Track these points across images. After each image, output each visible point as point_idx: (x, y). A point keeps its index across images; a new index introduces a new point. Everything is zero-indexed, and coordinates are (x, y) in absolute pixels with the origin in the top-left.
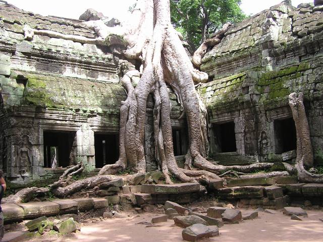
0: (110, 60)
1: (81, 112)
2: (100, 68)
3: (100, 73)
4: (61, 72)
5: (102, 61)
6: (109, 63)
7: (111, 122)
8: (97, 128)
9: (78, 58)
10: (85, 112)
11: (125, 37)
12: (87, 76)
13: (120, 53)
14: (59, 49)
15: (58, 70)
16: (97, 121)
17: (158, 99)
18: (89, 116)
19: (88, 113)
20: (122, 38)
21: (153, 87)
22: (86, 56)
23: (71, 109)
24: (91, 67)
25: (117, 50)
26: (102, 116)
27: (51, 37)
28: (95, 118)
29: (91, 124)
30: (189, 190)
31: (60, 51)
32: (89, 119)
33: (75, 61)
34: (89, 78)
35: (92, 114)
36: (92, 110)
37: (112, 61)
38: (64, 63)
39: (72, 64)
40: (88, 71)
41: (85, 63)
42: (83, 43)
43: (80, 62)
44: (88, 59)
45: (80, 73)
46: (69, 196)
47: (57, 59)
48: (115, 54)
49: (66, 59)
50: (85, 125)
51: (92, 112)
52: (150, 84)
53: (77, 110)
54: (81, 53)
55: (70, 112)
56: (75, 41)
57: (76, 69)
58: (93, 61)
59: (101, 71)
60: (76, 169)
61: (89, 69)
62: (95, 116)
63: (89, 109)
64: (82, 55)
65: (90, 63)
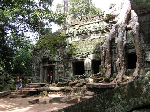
0: (109, 26)
1: (84, 54)
2: (106, 31)
3: (106, 33)
4: (89, 38)
5: (105, 28)
6: (109, 28)
7: (98, 56)
8: (92, 59)
9: (95, 30)
10: (86, 53)
11: (112, 14)
12: (100, 36)
13: (112, 22)
14: (87, 29)
15: (88, 37)
16: (91, 56)
17: (116, 41)
18: (88, 55)
19: (87, 54)
20: (110, 14)
23: (80, 53)
24: (101, 32)
25: (110, 20)
26: (93, 53)
27: (86, 25)
28: (90, 55)
29: (89, 58)
31: (87, 30)
32: (88, 56)
33: (94, 31)
34: (101, 37)
35: (89, 54)
37: (110, 26)
38: (90, 34)
39: (93, 33)
40: (101, 34)
41: (98, 31)
42: (98, 23)
43: (96, 31)
44: (99, 29)
45: (97, 36)
47: (87, 33)
49: (91, 32)
50: (87, 58)
51: (88, 53)
53: (83, 53)
54: (96, 27)
55: (80, 54)
56: (95, 23)
57: (95, 35)
58: (102, 29)
59: (106, 32)
61: (101, 33)
62: (91, 54)
65: (101, 30)
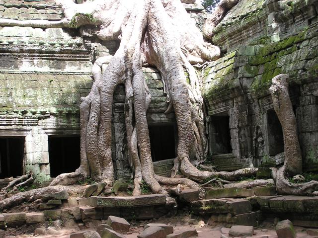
0: (79, 45)
1: (29, 114)
2: (67, 57)
3: (67, 62)
4: (16, 67)
5: (69, 48)
6: (78, 49)
7: (70, 123)
8: (51, 131)
9: (36, 48)
10: (34, 113)
11: (95, 15)
12: (51, 67)
13: (91, 36)
14: (11, 40)
15: (12, 65)
16: (51, 123)
17: (129, 91)
18: (40, 118)
19: (38, 115)
20: (92, 16)
21: (124, 77)
22: (47, 44)
23: (17, 112)
24: (54, 56)
25: (86, 31)
26: (57, 116)
27: (3, 27)
28: (48, 120)
29: (43, 127)
30: (148, 203)
31: (12, 43)
32: (41, 122)
33: (34, 51)
34: (53, 70)
35: (44, 116)
36: (42, 110)
37: (83, 46)
38: (19, 56)
39: (29, 56)
40: (51, 62)
41: (46, 52)
42: (44, 28)
43: (41, 52)
44: (50, 48)
45: (41, 65)
46: (5, 210)
47: (11, 52)
48: (85, 38)
49: (22, 51)
50: (35, 128)
51: (43, 113)
52: (117, 74)
53: (24, 113)
54: (41, 41)
55: (15, 115)
56: (34, 27)
57: (35, 61)
58: (58, 49)
59: (68, 60)
60: (24, 179)
61: (53, 60)
62: (48, 117)
63: (39, 110)
64: (41, 44)
65: (54, 52)
